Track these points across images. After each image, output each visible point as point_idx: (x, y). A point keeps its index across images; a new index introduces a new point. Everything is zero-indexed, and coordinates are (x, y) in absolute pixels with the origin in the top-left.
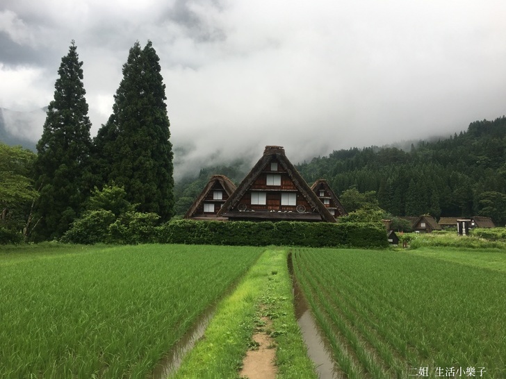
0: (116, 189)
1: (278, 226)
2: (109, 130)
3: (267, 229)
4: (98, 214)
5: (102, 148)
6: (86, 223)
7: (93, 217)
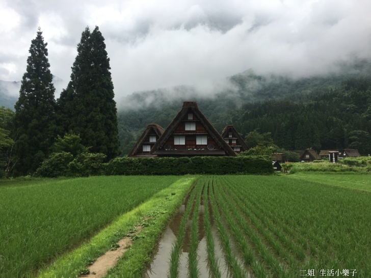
0: (74, 136)
1: (192, 160)
2: (68, 93)
3: (185, 162)
4: (60, 155)
5: (63, 106)
6: (51, 162)
7: (56, 157)
